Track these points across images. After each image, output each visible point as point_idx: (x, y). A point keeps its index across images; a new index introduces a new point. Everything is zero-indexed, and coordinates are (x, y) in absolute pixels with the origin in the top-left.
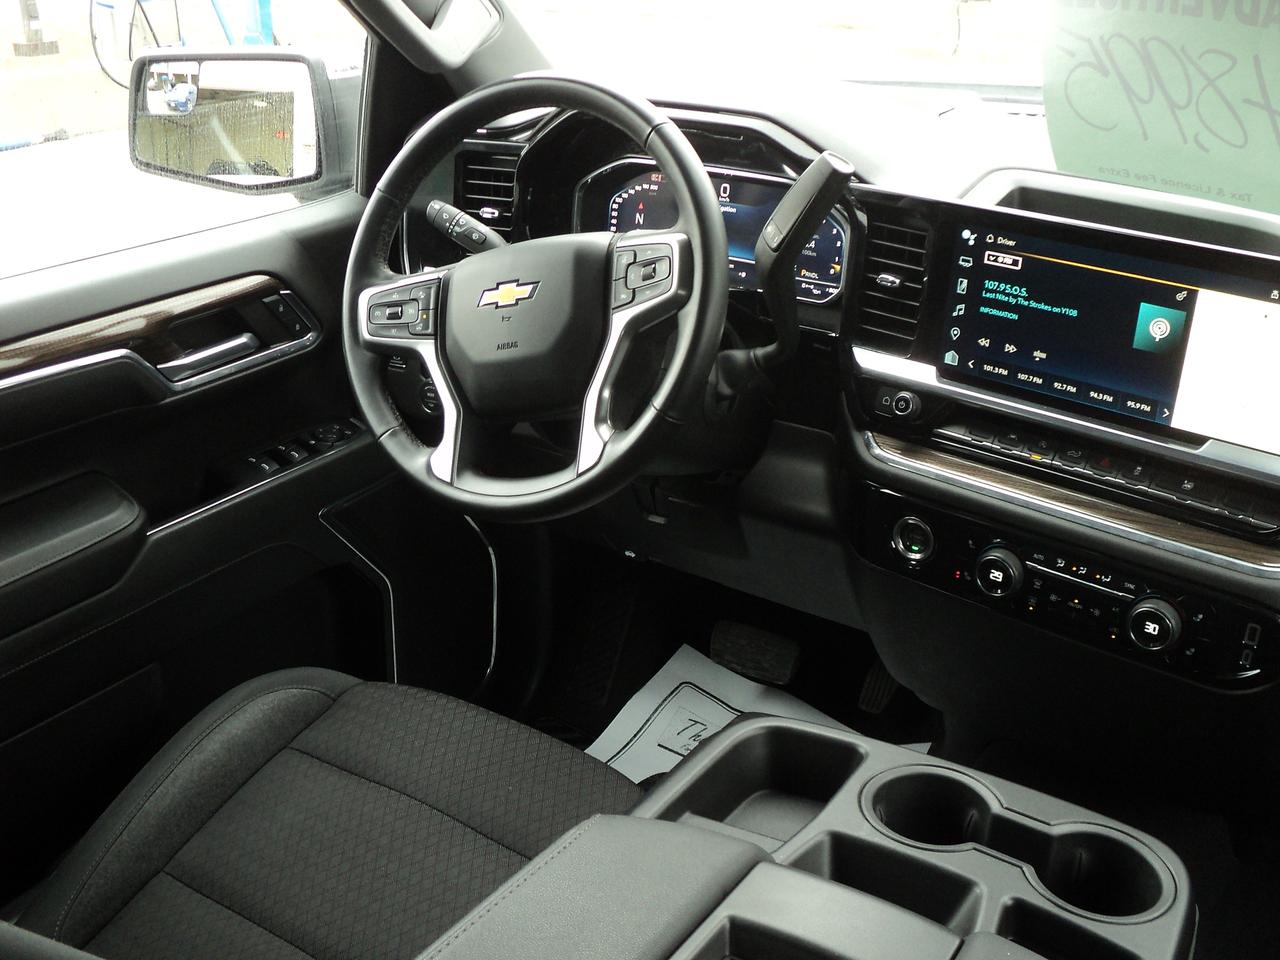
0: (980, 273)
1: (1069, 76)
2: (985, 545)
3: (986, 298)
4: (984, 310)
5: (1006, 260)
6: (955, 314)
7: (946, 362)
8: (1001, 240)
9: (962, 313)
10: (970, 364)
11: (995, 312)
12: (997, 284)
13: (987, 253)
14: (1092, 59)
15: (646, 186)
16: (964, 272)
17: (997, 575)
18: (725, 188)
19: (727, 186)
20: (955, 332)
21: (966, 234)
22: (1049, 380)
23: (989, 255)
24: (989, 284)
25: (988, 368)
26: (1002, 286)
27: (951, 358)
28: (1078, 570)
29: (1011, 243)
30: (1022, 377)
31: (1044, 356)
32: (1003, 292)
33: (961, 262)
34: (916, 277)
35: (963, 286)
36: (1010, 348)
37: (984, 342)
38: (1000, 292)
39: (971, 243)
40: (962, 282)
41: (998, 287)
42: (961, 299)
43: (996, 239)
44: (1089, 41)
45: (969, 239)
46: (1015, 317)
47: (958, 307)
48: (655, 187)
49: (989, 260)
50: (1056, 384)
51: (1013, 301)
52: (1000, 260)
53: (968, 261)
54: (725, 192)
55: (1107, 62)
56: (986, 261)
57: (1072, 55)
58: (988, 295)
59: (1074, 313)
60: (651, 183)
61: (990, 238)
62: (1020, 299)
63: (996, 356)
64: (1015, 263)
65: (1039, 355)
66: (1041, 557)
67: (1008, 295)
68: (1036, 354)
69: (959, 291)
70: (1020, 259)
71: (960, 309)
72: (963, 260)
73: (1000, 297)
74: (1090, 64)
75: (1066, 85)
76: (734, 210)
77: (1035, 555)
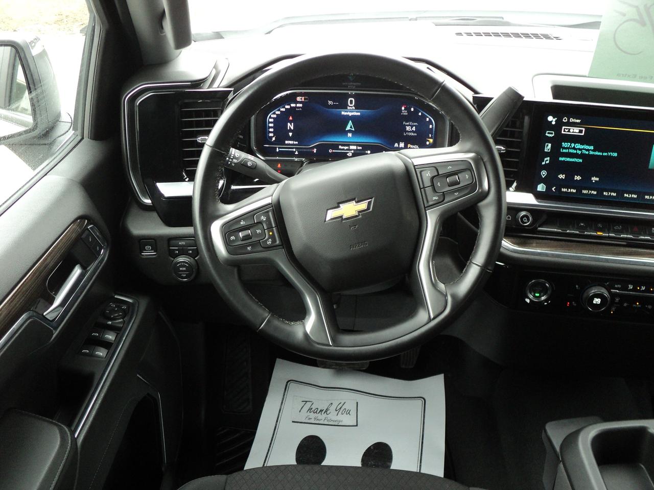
0: (559, 139)
1: (619, 27)
2: (586, 286)
3: (563, 152)
4: (561, 159)
5: (575, 131)
6: (543, 163)
7: (538, 190)
8: (572, 120)
9: (548, 162)
10: (553, 189)
11: (568, 159)
12: (569, 144)
13: (563, 127)
14: (637, 17)
15: (293, 105)
16: (549, 140)
17: (597, 301)
18: (351, 101)
19: (353, 99)
20: (544, 173)
21: (550, 118)
22: (600, 192)
23: (564, 129)
24: (564, 145)
25: (564, 190)
26: (573, 145)
27: (541, 188)
28: (640, 288)
29: (578, 121)
30: (585, 192)
31: (597, 179)
32: (574, 148)
33: (547, 134)
34: (517, 145)
35: (548, 147)
36: (578, 178)
37: (562, 176)
38: (571, 148)
39: (554, 123)
40: (547, 145)
41: (570, 145)
42: (547, 154)
43: (569, 120)
44: (637, 7)
45: (552, 121)
46: (581, 161)
47: (545, 159)
48: (301, 105)
49: (564, 131)
50: (605, 193)
51: (579, 152)
52: (571, 130)
53: (552, 133)
54: (351, 103)
55: (646, 19)
56: (563, 132)
57: (624, 15)
58: (564, 151)
59: (615, 154)
60: (297, 102)
61: (565, 119)
62: (583, 151)
63: (569, 183)
64: (581, 131)
65: (594, 179)
66: (619, 286)
67: (576, 149)
68: (593, 179)
69: (545, 151)
70: (584, 129)
71: (547, 160)
72: (548, 133)
73: (571, 151)
74: (634, 20)
75: (616, 31)
76: (359, 114)
77: (616, 286)
